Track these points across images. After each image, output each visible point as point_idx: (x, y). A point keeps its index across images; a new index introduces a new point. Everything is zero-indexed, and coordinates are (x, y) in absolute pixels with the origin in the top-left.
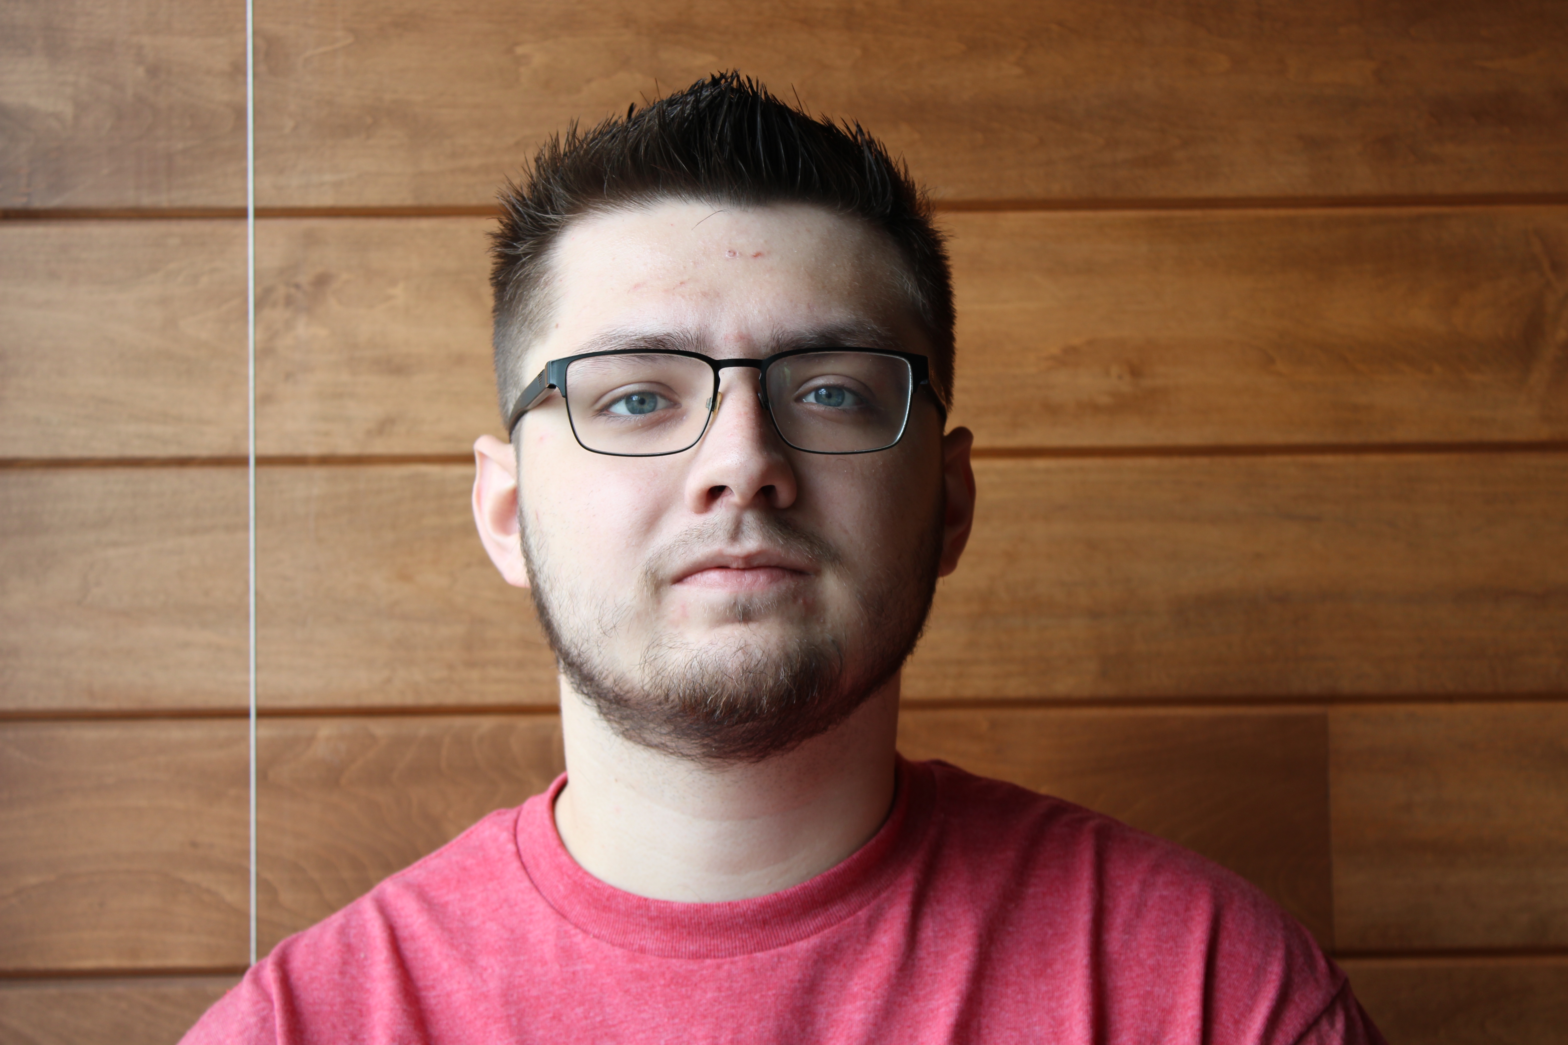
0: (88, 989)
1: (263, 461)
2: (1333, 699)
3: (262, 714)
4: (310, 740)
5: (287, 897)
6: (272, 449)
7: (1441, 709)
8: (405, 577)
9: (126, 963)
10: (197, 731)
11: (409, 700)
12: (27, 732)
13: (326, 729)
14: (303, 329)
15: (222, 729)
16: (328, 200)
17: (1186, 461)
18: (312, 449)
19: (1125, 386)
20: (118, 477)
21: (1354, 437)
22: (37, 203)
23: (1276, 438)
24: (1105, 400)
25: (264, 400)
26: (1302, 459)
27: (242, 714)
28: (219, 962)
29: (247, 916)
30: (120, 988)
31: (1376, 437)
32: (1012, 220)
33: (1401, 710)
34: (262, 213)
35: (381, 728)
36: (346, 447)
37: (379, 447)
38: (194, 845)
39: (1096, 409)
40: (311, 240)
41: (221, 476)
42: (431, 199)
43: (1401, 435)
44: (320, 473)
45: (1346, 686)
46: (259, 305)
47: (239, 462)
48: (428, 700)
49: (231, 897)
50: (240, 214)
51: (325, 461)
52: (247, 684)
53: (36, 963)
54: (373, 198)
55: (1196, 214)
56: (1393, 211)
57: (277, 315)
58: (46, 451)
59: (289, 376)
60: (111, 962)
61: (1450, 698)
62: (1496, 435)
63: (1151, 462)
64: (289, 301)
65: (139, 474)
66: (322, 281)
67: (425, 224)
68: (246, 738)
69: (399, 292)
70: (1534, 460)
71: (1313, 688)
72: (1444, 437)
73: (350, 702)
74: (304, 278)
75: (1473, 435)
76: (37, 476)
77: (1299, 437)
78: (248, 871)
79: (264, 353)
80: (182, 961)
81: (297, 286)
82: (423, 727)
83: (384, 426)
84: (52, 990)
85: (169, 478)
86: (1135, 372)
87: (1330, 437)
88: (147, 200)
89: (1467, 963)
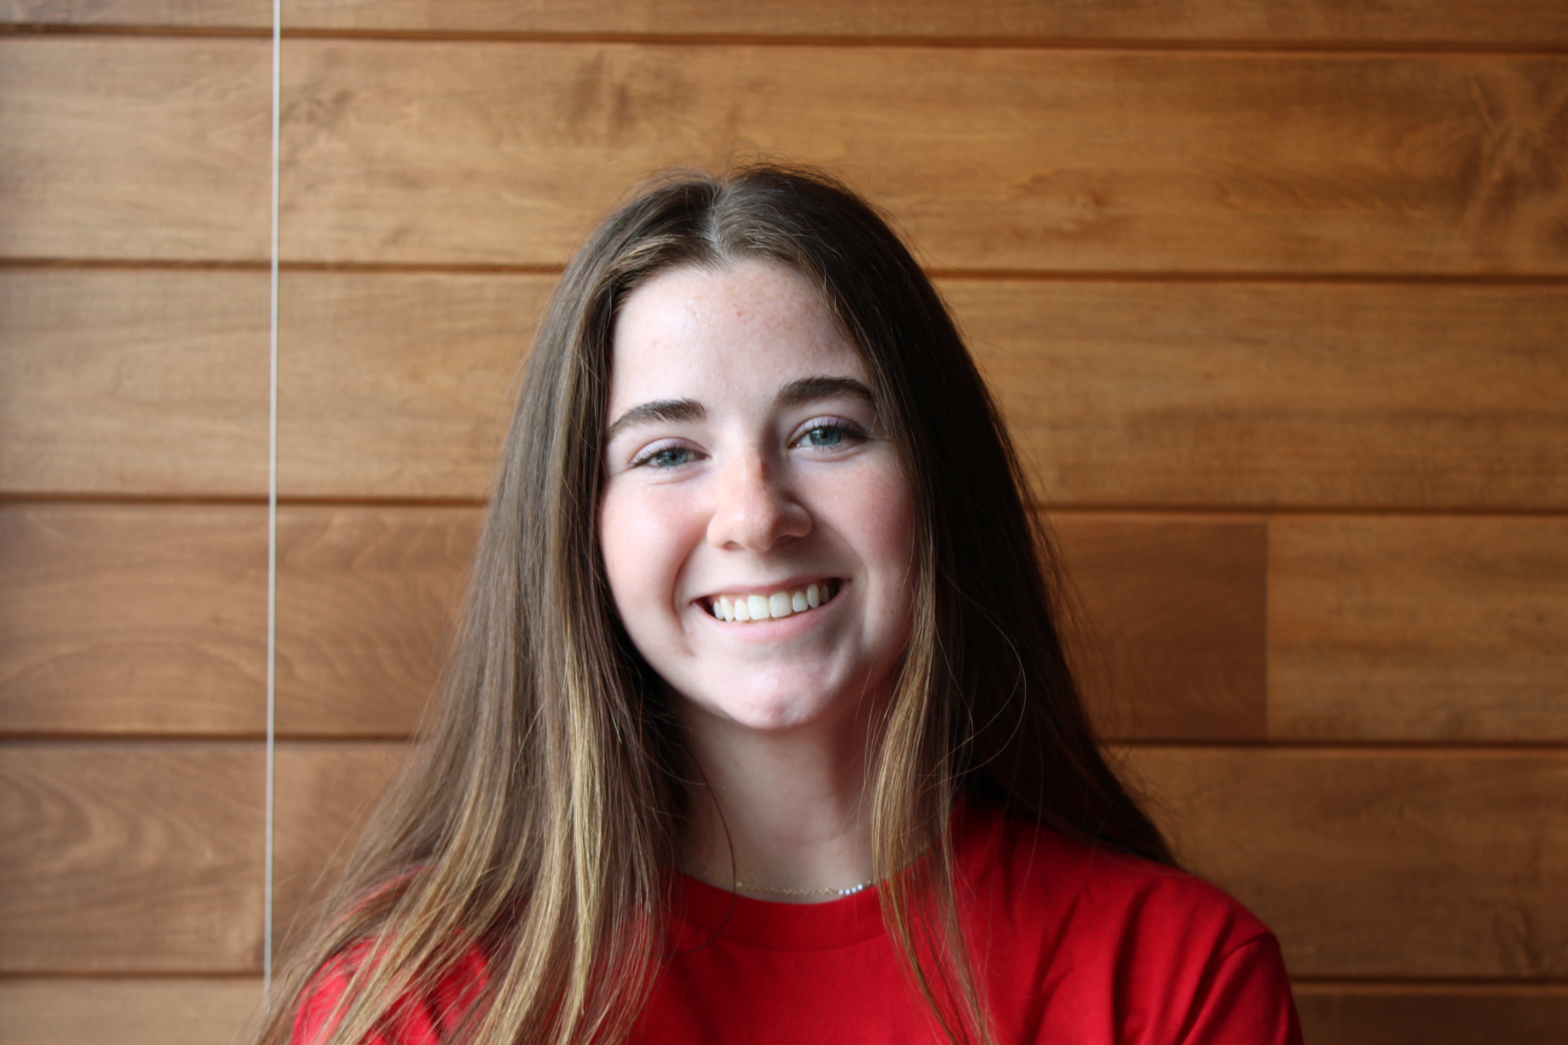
0: (118, 751)
1: (286, 266)
2: (1273, 509)
3: (282, 501)
4: (325, 526)
5: (302, 671)
6: (294, 255)
7: (1373, 522)
8: (415, 376)
9: (153, 727)
10: (220, 516)
11: (418, 491)
12: (63, 513)
13: (340, 517)
14: (324, 143)
15: (244, 515)
16: (348, 22)
17: (1143, 286)
18: (331, 256)
19: (1089, 214)
20: (150, 279)
21: (1300, 267)
22: (78, 18)
23: (1228, 266)
24: (1069, 227)
25: (286, 209)
26: (1252, 286)
27: (262, 501)
28: (239, 728)
29: (263, 687)
30: (148, 750)
31: (1320, 267)
32: (988, 57)
33: (1335, 521)
34: (288, 33)
35: (392, 517)
36: (363, 255)
37: (393, 255)
38: (217, 620)
39: (1061, 235)
40: (332, 60)
41: (246, 280)
42: (445, 24)
43: (1345, 265)
44: (338, 279)
45: (1285, 497)
46: (283, 119)
47: (261, 266)
48: (435, 492)
49: (250, 669)
50: (266, 34)
51: (343, 267)
52: (267, 473)
53: (69, 725)
54: (391, 21)
55: (1160, 54)
56: (1344, 56)
57: (300, 129)
58: (82, 252)
59: (310, 187)
60: (138, 726)
61: (1380, 510)
62: (1432, 267)
63: (1111, 286)
64: (311, 117)
65: (168, 276)
66: (342, 98)
67: (439, 47)
68: (265, 523)
69: (414, 111)
70: (1467, 292)
71: (1255, 498)
72: (1383, 268)
73: (362, 492)
74: (326, 96)
75: (1411, 266)
76: (74, 276)
77: (1249, 266)
78: (265, 647)
79: (287, 164)
80: (205, 726)
81: (319, 103)
82: (429, 517)
83: (398, 236)
84: (84, 751)
85: (198, 281)
86: (1099, 201)
87: (1279, 266)
88: (180, 19)
89: (1388, 755)
